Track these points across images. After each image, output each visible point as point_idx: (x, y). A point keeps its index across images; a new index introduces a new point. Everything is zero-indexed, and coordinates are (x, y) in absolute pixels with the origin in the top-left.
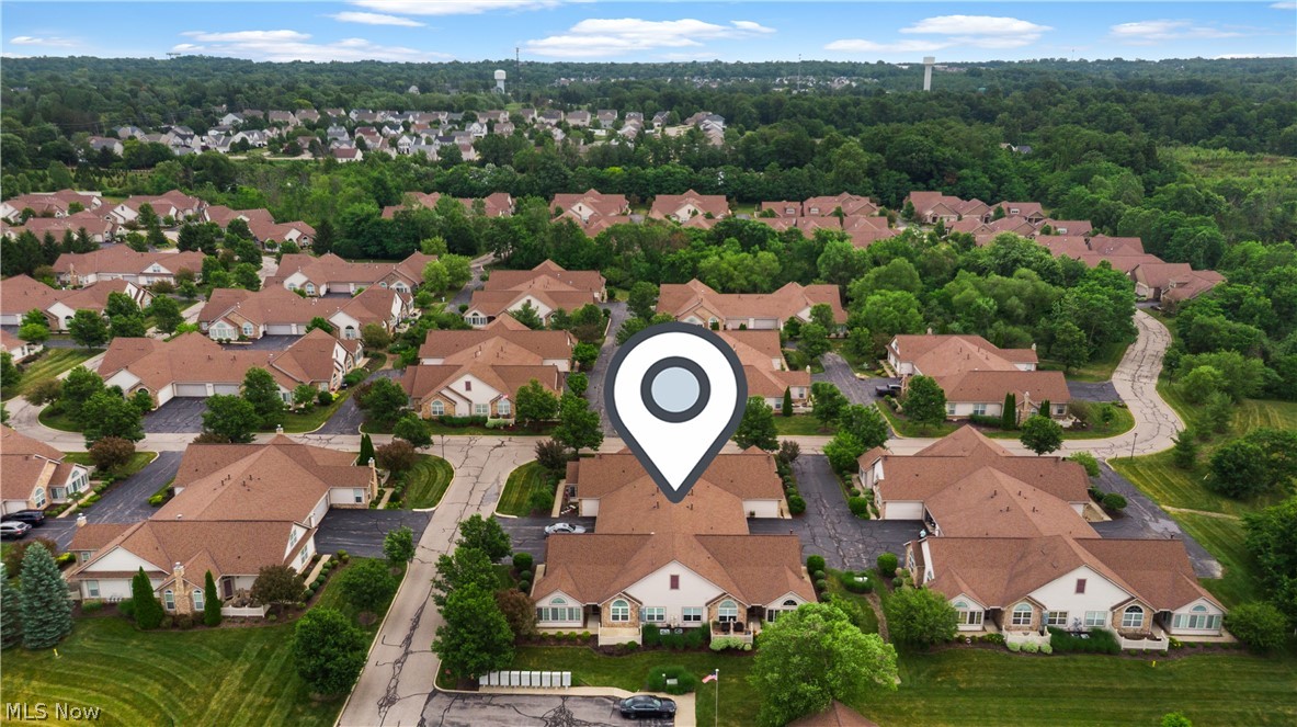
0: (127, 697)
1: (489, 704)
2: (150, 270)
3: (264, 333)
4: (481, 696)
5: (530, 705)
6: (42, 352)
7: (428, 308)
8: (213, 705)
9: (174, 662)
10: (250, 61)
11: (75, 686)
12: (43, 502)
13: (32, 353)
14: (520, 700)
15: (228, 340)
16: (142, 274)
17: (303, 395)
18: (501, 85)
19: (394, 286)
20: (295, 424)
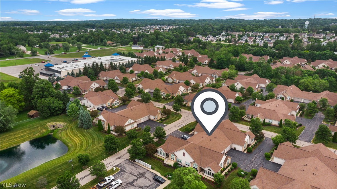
0: (87, 141)
1: (134, 166)
2: (170, 66)
3: (178, 82)
4: (134, 163)
5: (140, 169)
6: (139, 79)
7: (219, 82)
8: (94, 147)
9: (97, 138)
10: (244, 19)
11: (84, 137)
12: (109, 105)
13: (137, 79)
14: (139, 167)
15: (170, 82)
16: (169, 66)
17: (168, 96)
18: (307, 26)
19: (215, 76)
20: (163, 101)
